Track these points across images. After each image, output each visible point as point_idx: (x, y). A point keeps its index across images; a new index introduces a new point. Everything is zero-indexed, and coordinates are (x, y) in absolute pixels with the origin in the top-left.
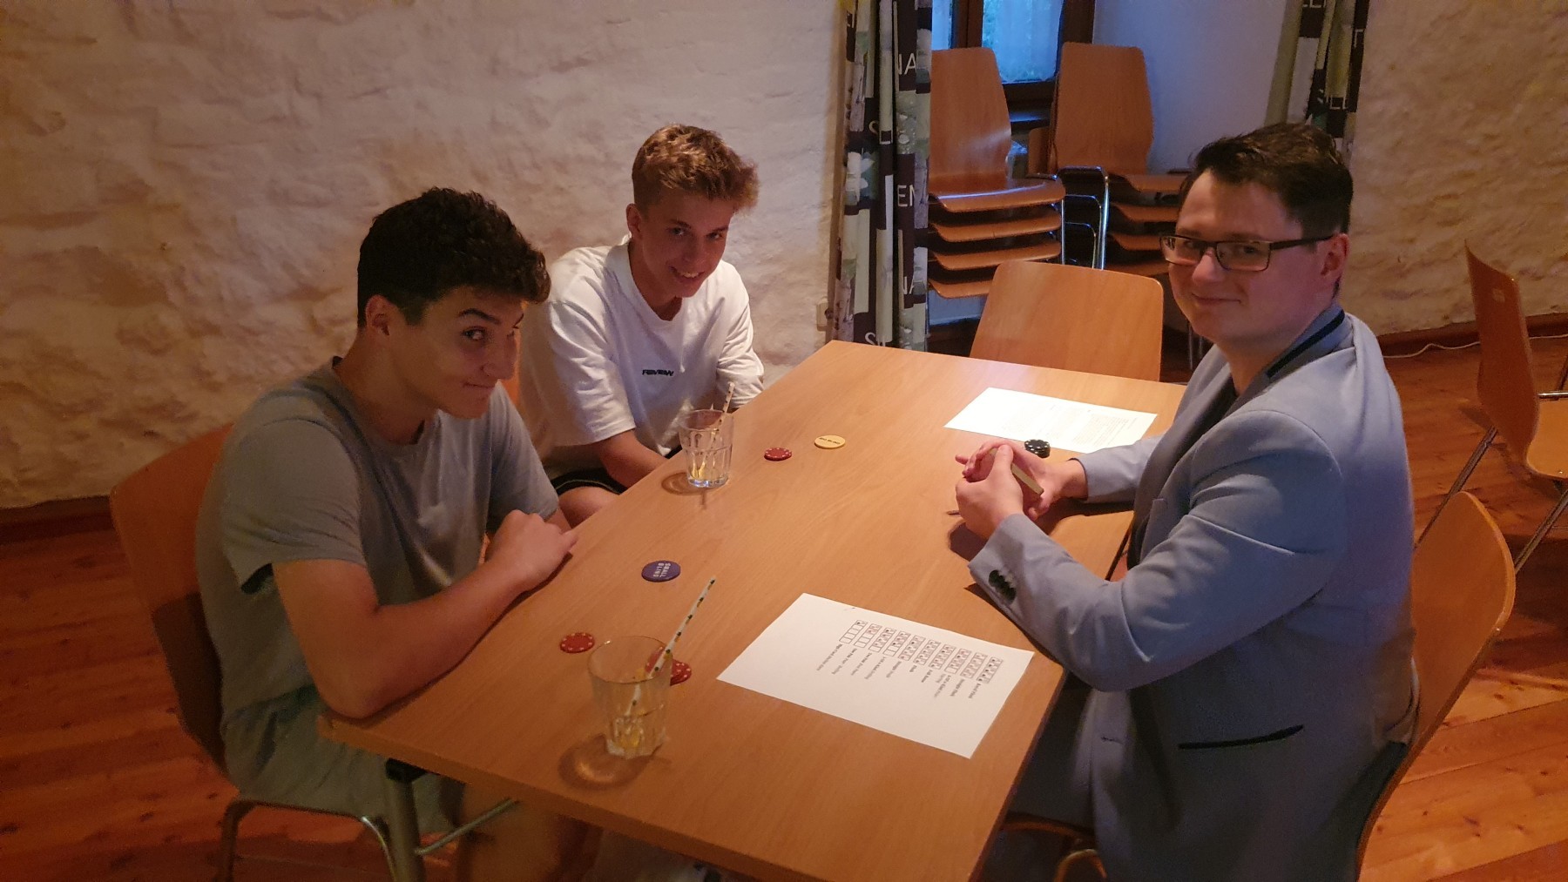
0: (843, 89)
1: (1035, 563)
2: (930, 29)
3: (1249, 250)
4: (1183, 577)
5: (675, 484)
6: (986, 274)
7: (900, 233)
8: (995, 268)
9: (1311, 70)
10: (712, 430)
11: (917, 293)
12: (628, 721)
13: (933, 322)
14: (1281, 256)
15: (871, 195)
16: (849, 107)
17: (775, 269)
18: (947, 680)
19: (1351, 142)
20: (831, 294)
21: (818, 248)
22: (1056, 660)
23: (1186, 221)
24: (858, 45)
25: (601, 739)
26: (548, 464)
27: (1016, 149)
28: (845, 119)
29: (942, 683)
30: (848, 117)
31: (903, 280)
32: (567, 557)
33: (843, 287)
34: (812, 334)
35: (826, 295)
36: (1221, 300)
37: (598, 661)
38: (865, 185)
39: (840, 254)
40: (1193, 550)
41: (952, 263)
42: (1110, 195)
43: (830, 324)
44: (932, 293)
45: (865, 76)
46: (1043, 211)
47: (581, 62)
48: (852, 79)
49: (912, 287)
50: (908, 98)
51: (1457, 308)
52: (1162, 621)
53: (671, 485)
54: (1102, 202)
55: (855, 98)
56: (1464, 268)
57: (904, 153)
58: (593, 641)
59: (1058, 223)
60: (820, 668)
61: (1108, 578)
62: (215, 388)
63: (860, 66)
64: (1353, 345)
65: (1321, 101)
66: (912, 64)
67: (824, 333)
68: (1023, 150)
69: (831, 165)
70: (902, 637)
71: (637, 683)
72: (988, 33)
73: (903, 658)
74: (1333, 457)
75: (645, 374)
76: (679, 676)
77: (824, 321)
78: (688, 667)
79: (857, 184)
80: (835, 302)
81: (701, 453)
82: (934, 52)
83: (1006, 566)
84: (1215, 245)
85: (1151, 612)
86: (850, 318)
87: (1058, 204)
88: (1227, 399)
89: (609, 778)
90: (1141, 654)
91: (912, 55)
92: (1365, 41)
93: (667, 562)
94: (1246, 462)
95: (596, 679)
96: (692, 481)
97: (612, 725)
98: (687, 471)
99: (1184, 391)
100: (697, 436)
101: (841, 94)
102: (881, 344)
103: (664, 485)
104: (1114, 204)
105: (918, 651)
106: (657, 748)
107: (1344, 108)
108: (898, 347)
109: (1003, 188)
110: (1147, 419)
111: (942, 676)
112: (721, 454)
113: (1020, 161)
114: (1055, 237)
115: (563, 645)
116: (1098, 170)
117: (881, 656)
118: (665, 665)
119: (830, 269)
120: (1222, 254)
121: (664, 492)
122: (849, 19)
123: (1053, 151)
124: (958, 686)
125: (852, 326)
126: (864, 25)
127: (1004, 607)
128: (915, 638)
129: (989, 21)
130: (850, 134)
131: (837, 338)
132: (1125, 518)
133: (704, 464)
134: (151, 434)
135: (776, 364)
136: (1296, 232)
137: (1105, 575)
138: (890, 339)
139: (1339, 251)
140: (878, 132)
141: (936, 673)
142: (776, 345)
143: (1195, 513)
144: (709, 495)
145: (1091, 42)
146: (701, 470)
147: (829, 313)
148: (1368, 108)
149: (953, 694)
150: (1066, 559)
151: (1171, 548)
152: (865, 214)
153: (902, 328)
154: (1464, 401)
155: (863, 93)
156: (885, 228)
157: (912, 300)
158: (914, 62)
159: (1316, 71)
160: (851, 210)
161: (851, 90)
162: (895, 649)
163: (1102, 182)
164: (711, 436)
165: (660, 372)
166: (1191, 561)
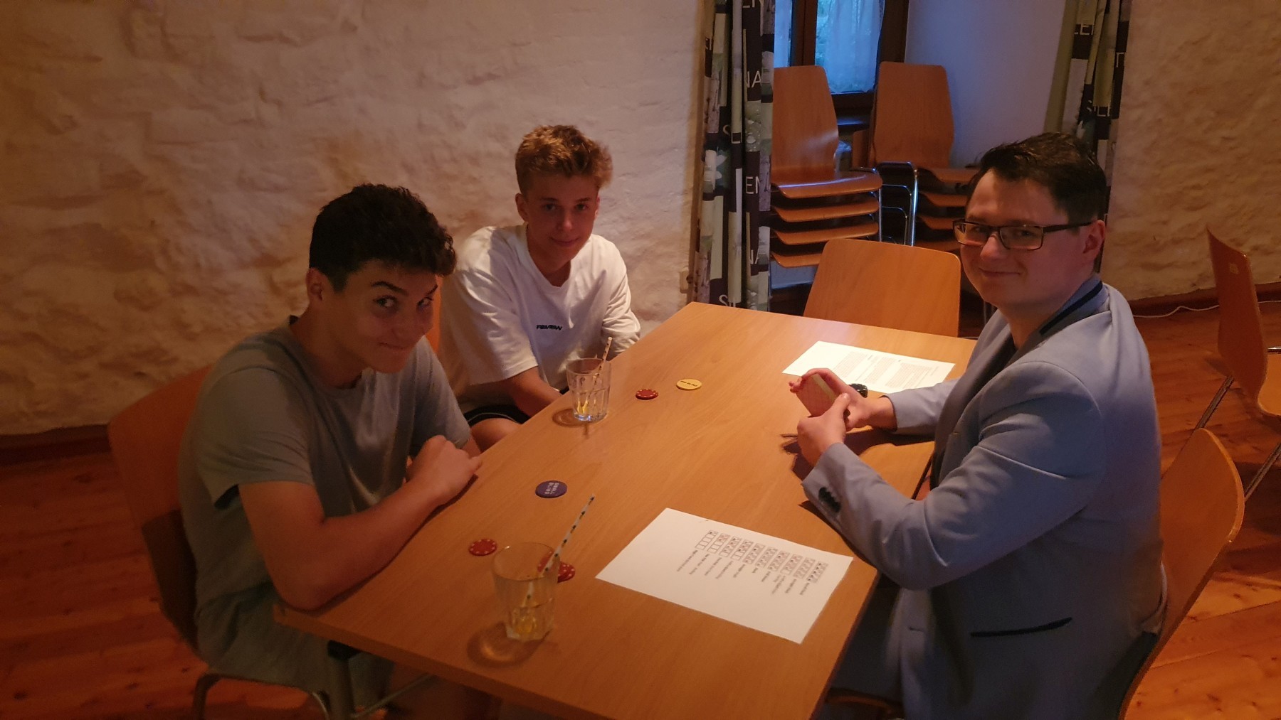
0: (702, 100)
1: (855, 483)
2: (773, 51)
3: (1025, 233)
4: (974, 497)
5: (563, 418)
6: (817, 248)
7: (748, 214)
8: (824, 243)
9: (1082, 85)
10: (594, 373)
11: (762, 263)
12: (523, 611)
13: (774, 286)
14: (1051, 238)
15: (724, 184)
16: (707, 114)
17: (646, 243)
18: (783, 580)
19: (1115, 142)
20: (692, 264)
21: (681, 227)
22: (871, 564)
23: (974, 209)
24: (715, 64)
25: (501, 626)
26: (462, 400)
27: (843, 147)
28: (704, 123)
29: (778, 582)
30: (706, 122)
31: (750, 253)
32: (473, 479)
33: (701, 258)
34: (676, 296)
35: (688, 264)
36: (1002, 273)
37: (499, 563)
38: (720, 176)
39: (698, 232)
40: (981, 475)
41: (790, 239)
42: (918, 185)
43: (690, 288)
44: (773, 263)
45: (720, 88)
46: (864, 198)
47: (491, 77)
48: (710, 91)
49: (757, 258)
50: (755, 106)
51: (1202, 277)
52: (957, 532)
53: (560, 419)
54: (913, 190)
55: (712, 105)
56: (1206, 245)
57: (751, 151)
58: (496, 546)
59: (876, 207)
60: (679, 569)
61: (914, 497)
62: (192, 338)
63: (716, 81)
64: (1109, 309)
65: (1090, 110)
66: (758, 79)
67: (685, 295)
68: (848, 148)
69: (692, 160)
70: (746, 545)
71: (530, 580)
72: (821, 53)
73: (747, 561)
74: (1094, 400)
75: (539, 329)
76: (565, 575)
77: (686, 285)
78: (572, 568)
79: (713, 175)
80: (695, 270)
81: (585, 393)
82: (775, 69)
83: (831, 484)
84: (998, 229)
85: (948, 525)
86: (707, 283)
87: (876, 192)
88: (1008, 352)
89: (507, 658)
90: (940, 560)
91: (758, 72)
92: (1125, 61)
93: (557, 482)
94: (1022, 403)
95: (497, 577)
96: (577, 416)
97: (510, 614)
98: (573, 408)
99: (975, 345)
100: (582, 380)
101: (700, 104)
102: (732, 306)
103: (554, 419)
104: (922, 192)
105: (759, 557)
106: (547, 634)
107: (1108, 115)
108: (746, 308)
109: (832, 178)
110: (947, 368)
111: (778, 577)
112: (601, 395)
113: (846, 157)
114: (873, 218)
115: (472, 549)
116: (908, 164)
117: (729, 560)
118: (554, 566)
119: (691, 244)
120: (1004, 237)
121: (554, 425)
122: (708, 43)
123: (872, 148)
124: (792, 585)
125: (709, 289)
126: (719, 48)
127: (831, 520)
128: (757, 546)
129: (822, 43)
130: (708, 136)
131: (696, 300)
132: (928, 448)
133: (586, 402)
134: (140, 375)
135: (647, 319)
136: (1063, 219)
137: (912, 494)
138: (739, 300)
139: (1097, 234)
140: (730, 133)
141: (774, 575)
142: (646, 305)
143: (983, 445)
144: (591, 427)
145: (903, 61)
146: (584, 407)
147: (690, 279)
148: (1129, 115)
149: (787, 591)
150: (879, 481)
151: (963, 473)
152: (719, 200)
153: (749, 291)
154: (1209, 353)
155: (718, 102)
156: (735, 211)
157: (757, 269)
158: (760, 78)
159: (1086, 86)
160: (708, 197)
161: (708, 100)
162: (741, 554)
163: (912, 174)
164: (592, 378)
165: (551, 327)
166: (979, 484)
